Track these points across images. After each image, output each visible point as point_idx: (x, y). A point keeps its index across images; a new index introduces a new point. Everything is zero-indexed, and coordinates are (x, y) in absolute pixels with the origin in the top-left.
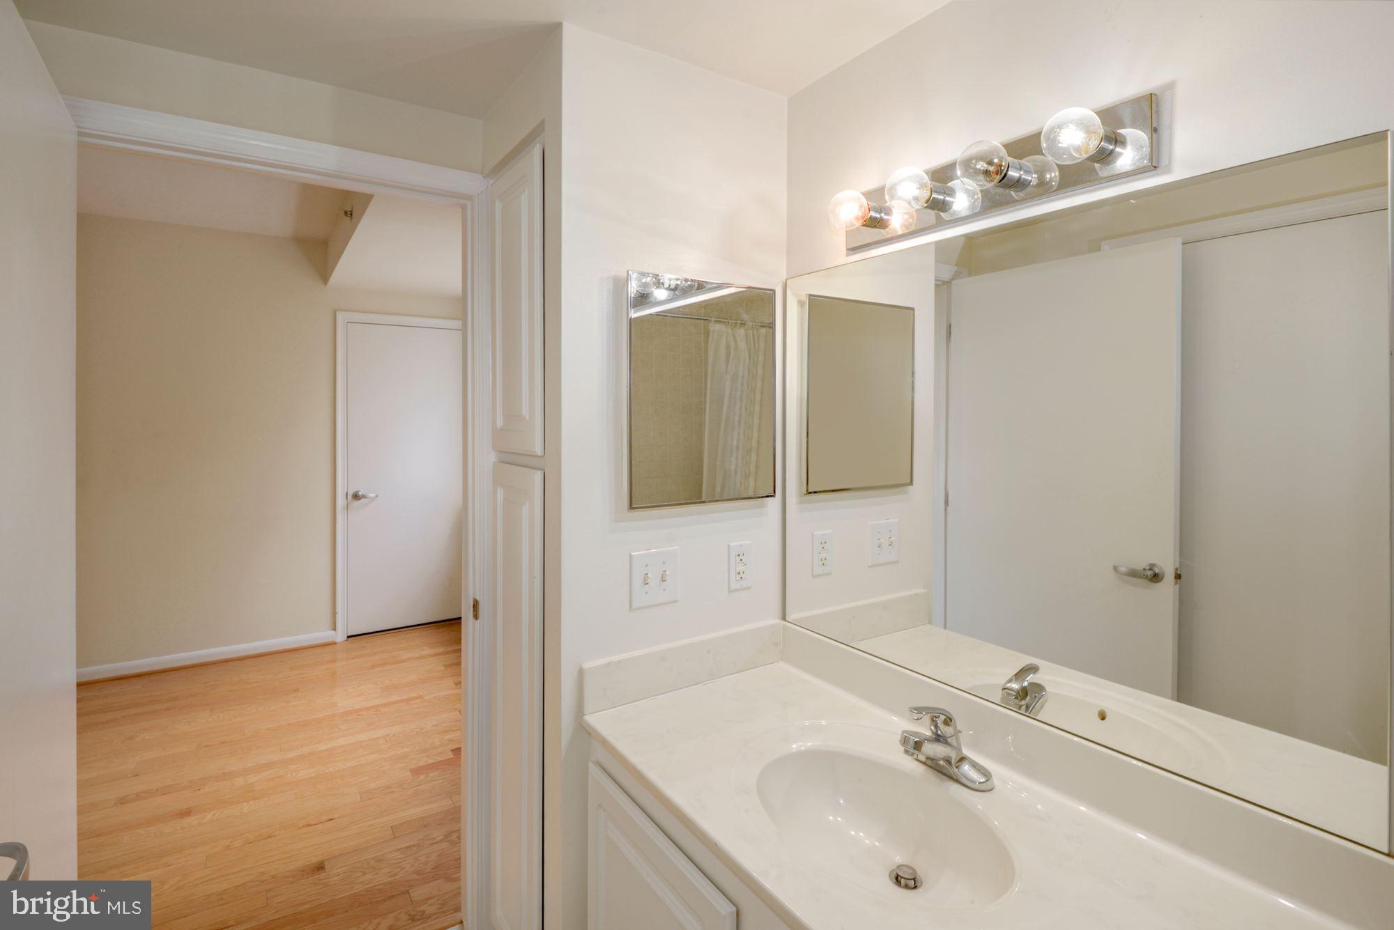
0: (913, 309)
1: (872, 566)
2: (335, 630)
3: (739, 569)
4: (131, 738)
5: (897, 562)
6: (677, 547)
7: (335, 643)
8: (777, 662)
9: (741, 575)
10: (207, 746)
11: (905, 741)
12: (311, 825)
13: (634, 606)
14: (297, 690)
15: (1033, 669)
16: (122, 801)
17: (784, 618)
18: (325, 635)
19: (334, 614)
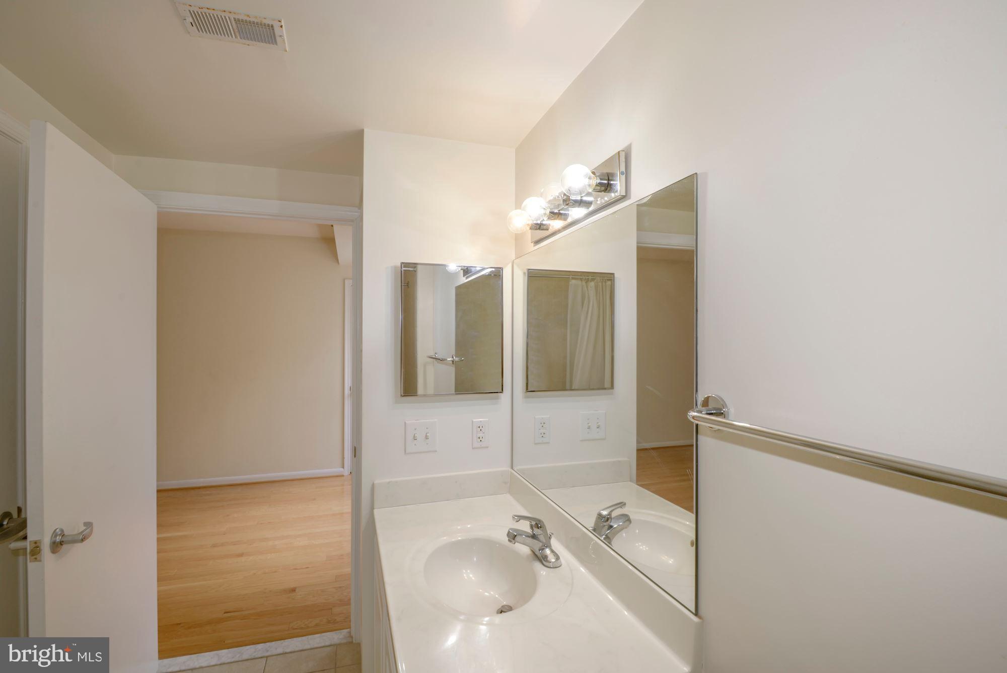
0: (613, 274)
1: (582, 441)
2: (343, 468)
3: (478, 435)
4: (228, 516)
5: (604, 439)
6: (436, 420)
7: (343, 476)
8: (506, 493)
9: (481, 439)
10: (261, 524)
11: (509, 534)
12: (297, 569)
13: (407, 452)
14: (314, 499)
15: (622, 505)
16: (214, 546)
17: (512, 468)
18: (337, 470)
19: (343, 458)
